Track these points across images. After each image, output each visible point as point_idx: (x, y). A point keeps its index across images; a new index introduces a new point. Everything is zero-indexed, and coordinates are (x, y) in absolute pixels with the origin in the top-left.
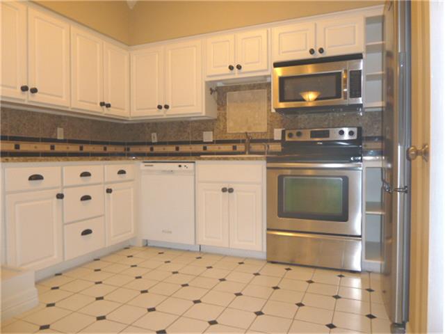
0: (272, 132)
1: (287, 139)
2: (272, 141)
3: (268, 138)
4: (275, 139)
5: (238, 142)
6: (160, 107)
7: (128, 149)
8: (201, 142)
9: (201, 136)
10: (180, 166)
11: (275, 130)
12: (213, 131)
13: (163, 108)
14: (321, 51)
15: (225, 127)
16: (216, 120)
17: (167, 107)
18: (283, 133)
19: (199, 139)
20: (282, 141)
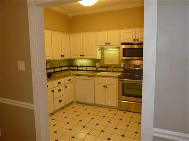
0: (120, 64)
1: (125, 68)
2: (120, 67)
3: (119, 66)
4: (121, 67)
5: (108, 67)
6: (81, 56)
7: (69, 68)
8: (95, 67)
9: (95, 64)
10: (89, 78)
11: (121, 64)
12: (100, 63)
13: (82, 56)
14: (138, 40)
15: (104, 62)
16: (100, 59)
17: (83, 56)
18: (124, 65)
19: (95, 66)
20: (124, 68)
